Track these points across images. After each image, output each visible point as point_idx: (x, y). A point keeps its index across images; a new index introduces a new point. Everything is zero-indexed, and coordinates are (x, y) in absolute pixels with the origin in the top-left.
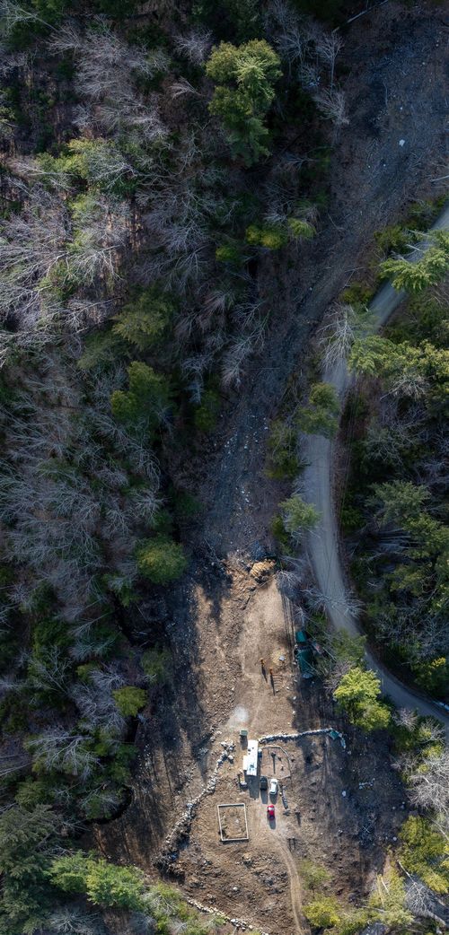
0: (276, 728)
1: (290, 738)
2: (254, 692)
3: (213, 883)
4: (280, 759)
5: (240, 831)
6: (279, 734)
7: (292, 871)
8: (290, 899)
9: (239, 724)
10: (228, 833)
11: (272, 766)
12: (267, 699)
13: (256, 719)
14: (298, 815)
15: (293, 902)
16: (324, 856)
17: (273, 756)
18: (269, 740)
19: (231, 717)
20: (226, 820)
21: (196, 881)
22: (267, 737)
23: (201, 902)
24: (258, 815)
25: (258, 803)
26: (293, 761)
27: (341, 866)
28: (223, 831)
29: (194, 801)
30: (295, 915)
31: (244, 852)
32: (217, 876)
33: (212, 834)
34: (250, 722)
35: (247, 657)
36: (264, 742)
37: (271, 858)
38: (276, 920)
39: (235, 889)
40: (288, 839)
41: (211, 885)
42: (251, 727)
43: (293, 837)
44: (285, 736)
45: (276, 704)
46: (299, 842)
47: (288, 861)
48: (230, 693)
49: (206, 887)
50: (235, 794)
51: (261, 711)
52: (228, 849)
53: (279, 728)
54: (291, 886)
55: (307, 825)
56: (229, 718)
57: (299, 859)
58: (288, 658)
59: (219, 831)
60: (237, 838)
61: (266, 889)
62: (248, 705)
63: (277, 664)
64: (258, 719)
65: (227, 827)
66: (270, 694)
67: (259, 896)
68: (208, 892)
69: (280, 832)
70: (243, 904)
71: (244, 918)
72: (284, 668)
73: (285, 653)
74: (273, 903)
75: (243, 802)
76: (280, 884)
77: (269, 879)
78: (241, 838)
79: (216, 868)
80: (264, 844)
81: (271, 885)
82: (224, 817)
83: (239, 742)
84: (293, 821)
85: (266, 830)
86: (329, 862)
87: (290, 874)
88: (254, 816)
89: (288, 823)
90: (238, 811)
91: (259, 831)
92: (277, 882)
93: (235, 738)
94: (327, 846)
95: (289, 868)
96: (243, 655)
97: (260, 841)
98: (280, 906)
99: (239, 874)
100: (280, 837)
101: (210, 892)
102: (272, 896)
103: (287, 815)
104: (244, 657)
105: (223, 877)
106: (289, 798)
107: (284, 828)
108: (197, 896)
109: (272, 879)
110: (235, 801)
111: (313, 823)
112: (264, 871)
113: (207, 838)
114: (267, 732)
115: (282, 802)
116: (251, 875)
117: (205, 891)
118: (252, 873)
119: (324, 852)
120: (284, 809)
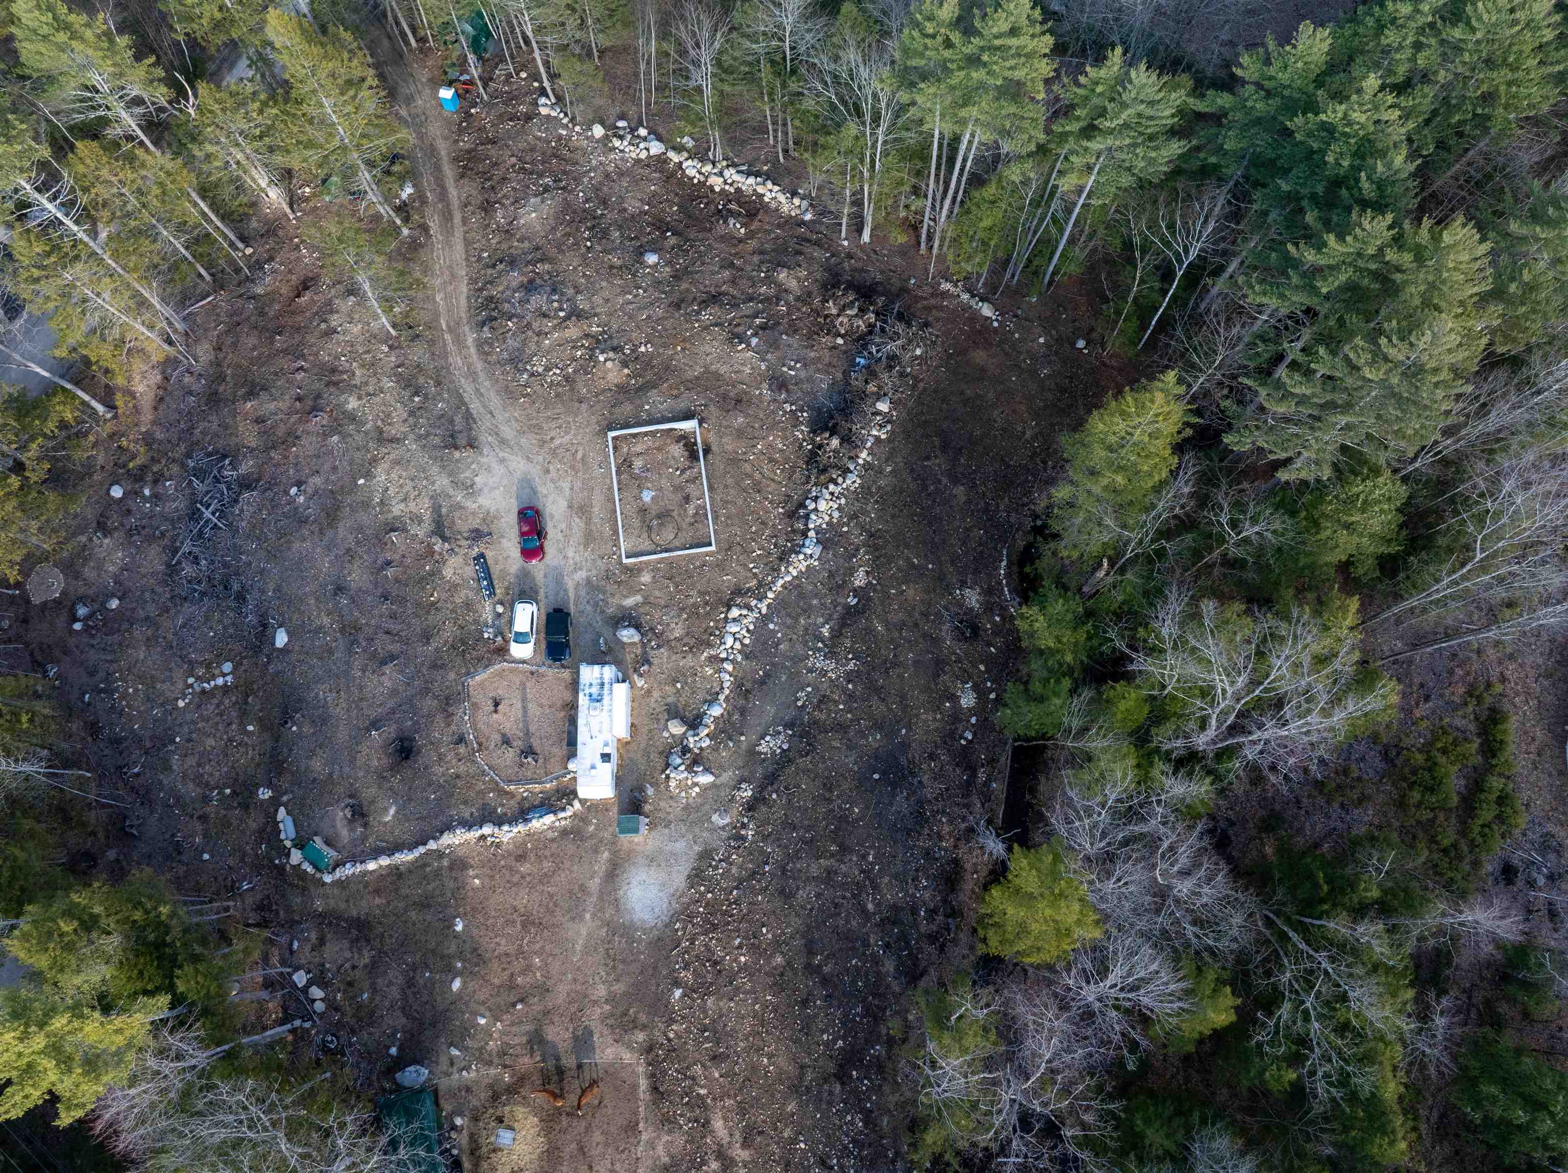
0: (521, 858)
1: (469, 825)
2: (601, 991)
3: (727, 273)
4: (506, 741)
5: (638, 463)
6: (508, 834)
7: (459, 342)
8: (468, 243)
9: (651, 860)
10: (677, 450)
11: (532, 708)
12: (555, 967)
13: (594, 884)
14: (440, 529)
15: (459, 233)
16: (352, 404)
17: (529, 751)
18: (548, 805)
19: (679, 878)
20: (687, 499)
21: (782, 275)
22: (549, 819)
23: (765, 207)
24: (578, 524)
25: (577, 568)
26: (461, 740)
27: (300, 376)
28: (693, 456)
29: (798, 565)
30: (453, 192)
31: (622, 389)
32: (714, 299)
33: (729, 442)
34: (614, 873)
35: (632, 1128)
36: (560, 799)
37: (532, 375)
38: (513, 166)
39: (652, 259)
40: (472, 447)
41: (732, 265)
42: (606, 855)
43: (457, 454)
44: (487, 830)
45: (520, 952)
46: (437, 441)
47: (472, 375)
48: (687, 976)
49: (748, 257)
50: (657, 593)
51: (573, 919)
52: (675, 392)
53: (511, 861)
54: (465, 290)
55: (412, 506)
56: (689, 877)
57: (438, 384)
58: (482, 1141)
59: (710, 456)
60: (646, 434)
61: (547, 267)
62: (622, 936)
63: (520, 1111)
64: (583, 888)
65: (683, 471)
66: (544, 990)
67: (571, 240)
68: (740, 241)
69: (498, 470)
70: (625, 210)
71: (622, 159)
72: (495, 1097)
73: (494, 1157)
74: (522, 221)
75: (628, 569)
76: (500, 289)
77: (538, 300)
78: (634, 436)
79: (716, 325)
80: (553, 425)
81: (531, 281)
82: (691, 511)
83: (650, 791)
84: (457, 514)
85: (547, 471)
86: (336, 384)
87: (467, 328)
88: (588, 522)
89: (475, 506)
90: (645, 535)
91: (573, 467)
92: (508, 293)
93: (662, 804)
94: (344, 436)
95: (473, 350)
96: (644, 1137)
97: (567, 433)
98: (499, 214)
99: (640, 308)
100: (501, 455)
101: (735, 241)
102: (526, 244)
103: (477, 531)
104: (641, 1125)
105: (691, 297)
106: (471, 595)
107: (486, 484)
108: (779, 226)
109: (528, 301)
110: (655, 570)
111: (390, 516)
112: (554, 328)
113: (749, 430)
114: (553, 840)
115: (494, 577)
116: (598, 310)
117: (753, 244)
118: (595, 315)
119: (352, 417)
120: (489, 554)
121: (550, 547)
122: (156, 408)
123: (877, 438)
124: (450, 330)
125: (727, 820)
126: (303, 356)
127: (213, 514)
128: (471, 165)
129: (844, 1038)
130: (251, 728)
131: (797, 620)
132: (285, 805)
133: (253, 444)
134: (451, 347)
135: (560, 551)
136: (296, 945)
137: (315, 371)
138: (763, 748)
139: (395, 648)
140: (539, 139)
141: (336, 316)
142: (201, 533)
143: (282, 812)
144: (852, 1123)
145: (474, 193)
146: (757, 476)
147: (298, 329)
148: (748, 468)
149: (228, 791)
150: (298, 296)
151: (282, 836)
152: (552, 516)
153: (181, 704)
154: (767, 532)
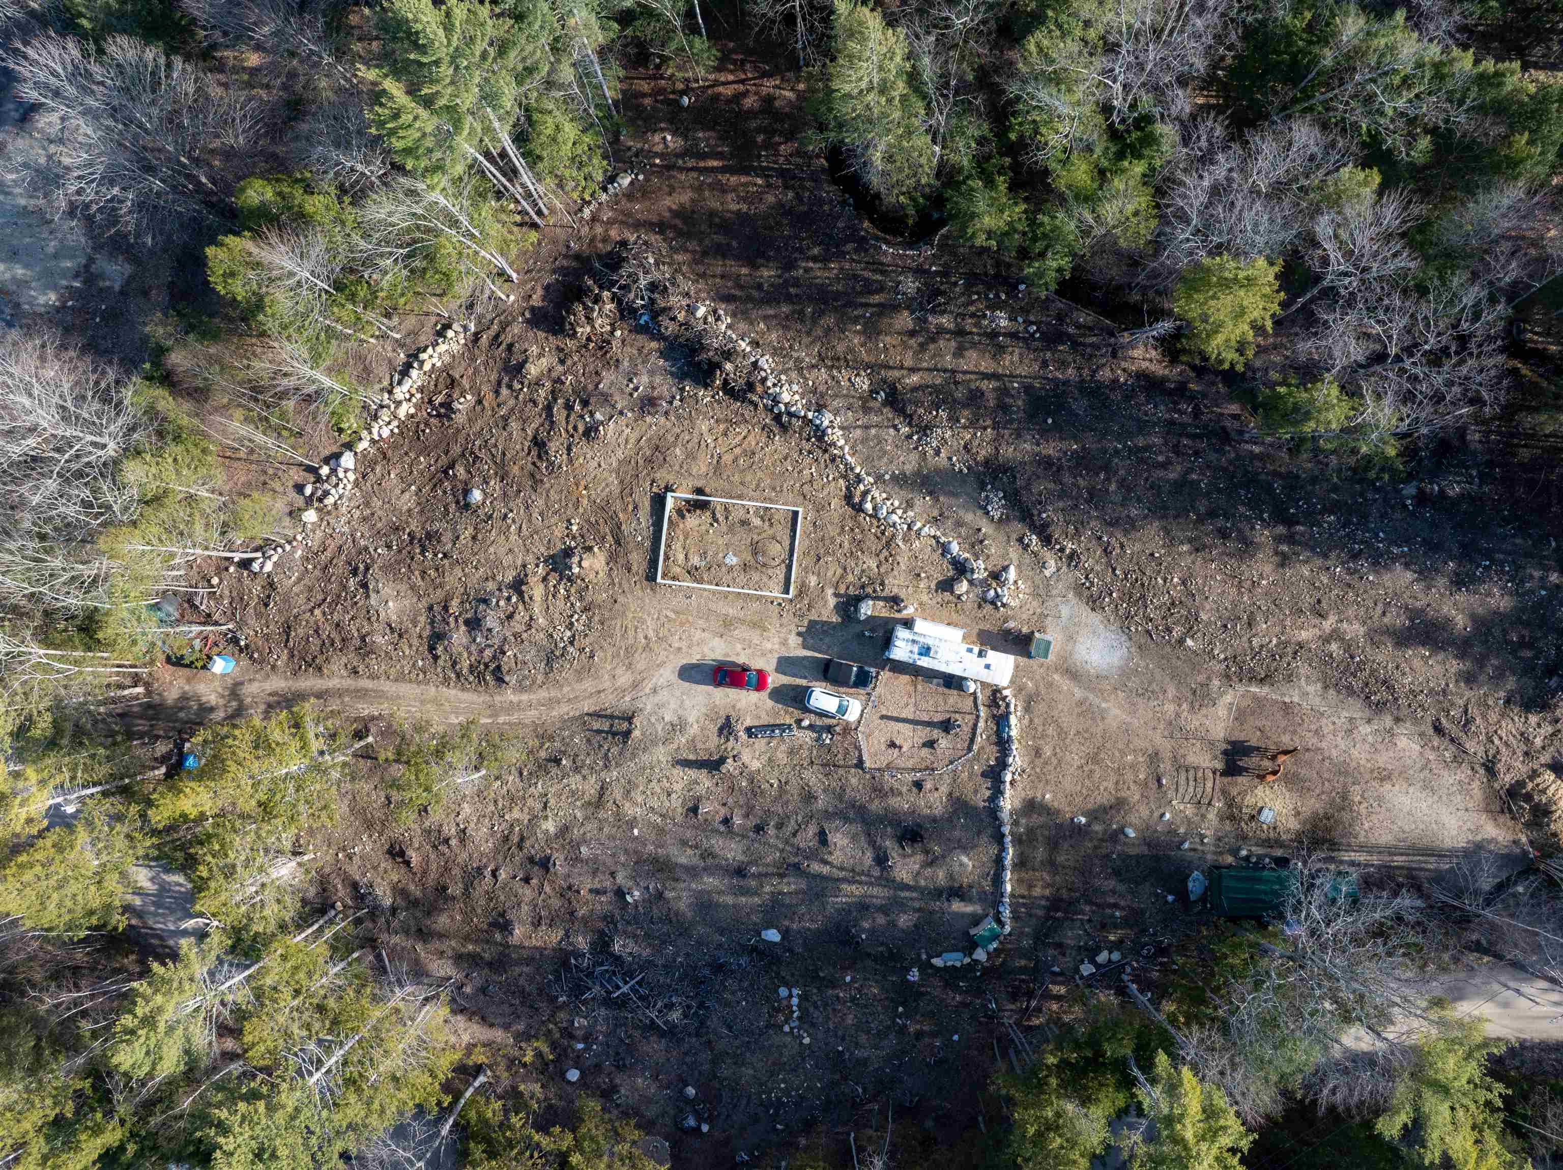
0: (1038, 753)
1: (997, 792)
2: (1170, 708)
3: (514, 425)
4: (930, 744)
5: (695, 560)
6: (1017, 759)
7: (518, 707)
8: (401, 678)
9: (1071, 638)
10: (692, 521)
11: (908, 713)
12: (1138, 743)
13: (1079, 693)
14: (713, 765)
15: (386, 686)
16: (550, 826)
17: (946, 726)
18: (1001, 721)
19: (1095, 619)
20: (744, 523)
21: (533, 370)
22: (1013, 720)
23: (446, 369)
24: (741, 632)
25: (784, 643)
26: (918, 785)
27: (503, 875)
28: (703, 506)
29: (836, 436)
30: (334, 683)
31: (612, 558)
32: (539, 444)
33: (702, 466)
34: (1073, 674)
35: (1287, 708)
36: (999, 707)
37: (572, 643)
38: (324, 613)
39: (477, 495)
40: (633, 717)
41: (505, 419)
42: (1056, 677)
43: (636, 733)
44: (1008, 778)
45: (1119, 771)
46: (615, 750)
47: (552, 702)
48: (1177, 631)
49: (501, 399)
50: (830, 574)
51: (1103, 719)
52: (631, 507)
53: (1039, 762)
54: (453, 692)
55: (677, 787)
56: (1093, 609)
57: (551, 738)
58: (1264, 836)
59: (707, 490)
60: (668, 546)
61: (455, 603)
62: (1129, 679)
63: (1249, 800)
64: (1080, 703)
65: (717, 521)
66: (1154, 757)
67: (432, 572)
68: (480, 402)
69: (663, 696)
70: (409, 510)
71: (350, 500)
72: (1232, 818)
73: (1281, 828)
74: (394, 617)
75: (800, 594)
76: (465, 655)
77: (491, 621)
78: (667, 558)
79: (569, 449)
80: (631, 633)
81: (467, 623)
82: (757, 522)
83: (1011, 624)
84: (700, 746)
85: (679, 649)
86: (522, 839)
87: (498, 698)
88: (742, 621)
89: (695, 726)
90: (770, 572)
91: (682, 624)
92: (473, 648)
93: (1024, 616)
94: (584, 841)
95: (525, 697)
96: (1296, 699)
97: (643, 622)
98: (379, 639)
99: (530, 521)
100: (647, 691)
101: (478, 408)
102: (422, 619)
103: (721, 730)
104: (1287, 700)
105: (530, 466)
106: (783, 748)
107: (675, 711)
108: (473, 359)
109: (490, 630)
110: (806, 570)
111: (679, 810)
112: (526, 610)
113: (689, 446)
114: (1031, 721)
115: (772, 722)
116: (519, 563)
117: (486, 389)
118: (524, 566)
119: (564, 830)
120: (748, 722)
121: (757, 663)
122: (492, 1025)
123: (729, 327)
124: (495, 715)
125: (1052, 562)
126: (479, 870)
127: (626, 983)
128: (309, 658)
129: (1262, 512)
130: (848, 979)
131: (885, 452)
132: (930, 957)
133: (561, 933)
134: (514, 718)
135: (763, 655)
136: (1056, 969)
137: (500, 858)
138: (997, 515)
139: (812, 830)
140: (299, 580)
141: (445, 828)
142: (641, 998)
143: (937, 962)
144: (1330, 523)
145: (344, 660)
146: (738, 451)
147: (447, 869)
148: (727, 458)
149: (901, 1009)
150: (407, 863)
151: (958, 964)
152: (727, 655)
153: (807, 1041)
154: (796, 456)
